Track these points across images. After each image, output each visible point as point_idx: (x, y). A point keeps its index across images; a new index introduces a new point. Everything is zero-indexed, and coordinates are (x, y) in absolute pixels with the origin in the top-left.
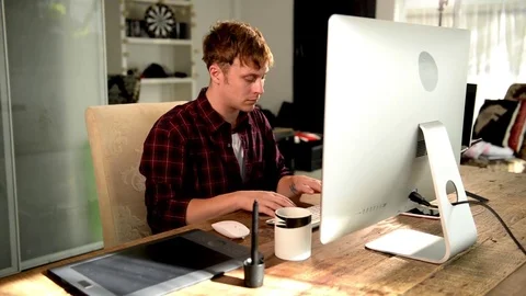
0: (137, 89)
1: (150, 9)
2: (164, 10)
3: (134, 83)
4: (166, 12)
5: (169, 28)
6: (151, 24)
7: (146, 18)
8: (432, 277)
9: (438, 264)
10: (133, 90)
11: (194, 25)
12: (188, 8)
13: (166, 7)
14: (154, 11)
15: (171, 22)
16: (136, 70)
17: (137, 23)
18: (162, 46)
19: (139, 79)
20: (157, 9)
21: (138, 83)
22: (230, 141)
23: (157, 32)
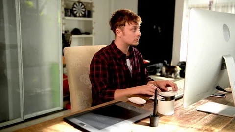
0: (70, 39)
1: (75, 4)
2: (81, 4)
3: (69, 37)
4: (82, 6)
5: (83, 13)
6: (75, 11)
7: (73, 8)
8: (231, 123)
9: (232, 118)
10: (68, 40)
11: (94, 11)
12: (91, 4)
13: (82, 3)
14: (77, 5)
15: (84, 10)
16: (68, 31)
17: (69, 10)
18: (80, 20)
19: (71, 35)
20: (78, 4)
21: (71, 37)
22: (126, 62)
23: (78, 15)
